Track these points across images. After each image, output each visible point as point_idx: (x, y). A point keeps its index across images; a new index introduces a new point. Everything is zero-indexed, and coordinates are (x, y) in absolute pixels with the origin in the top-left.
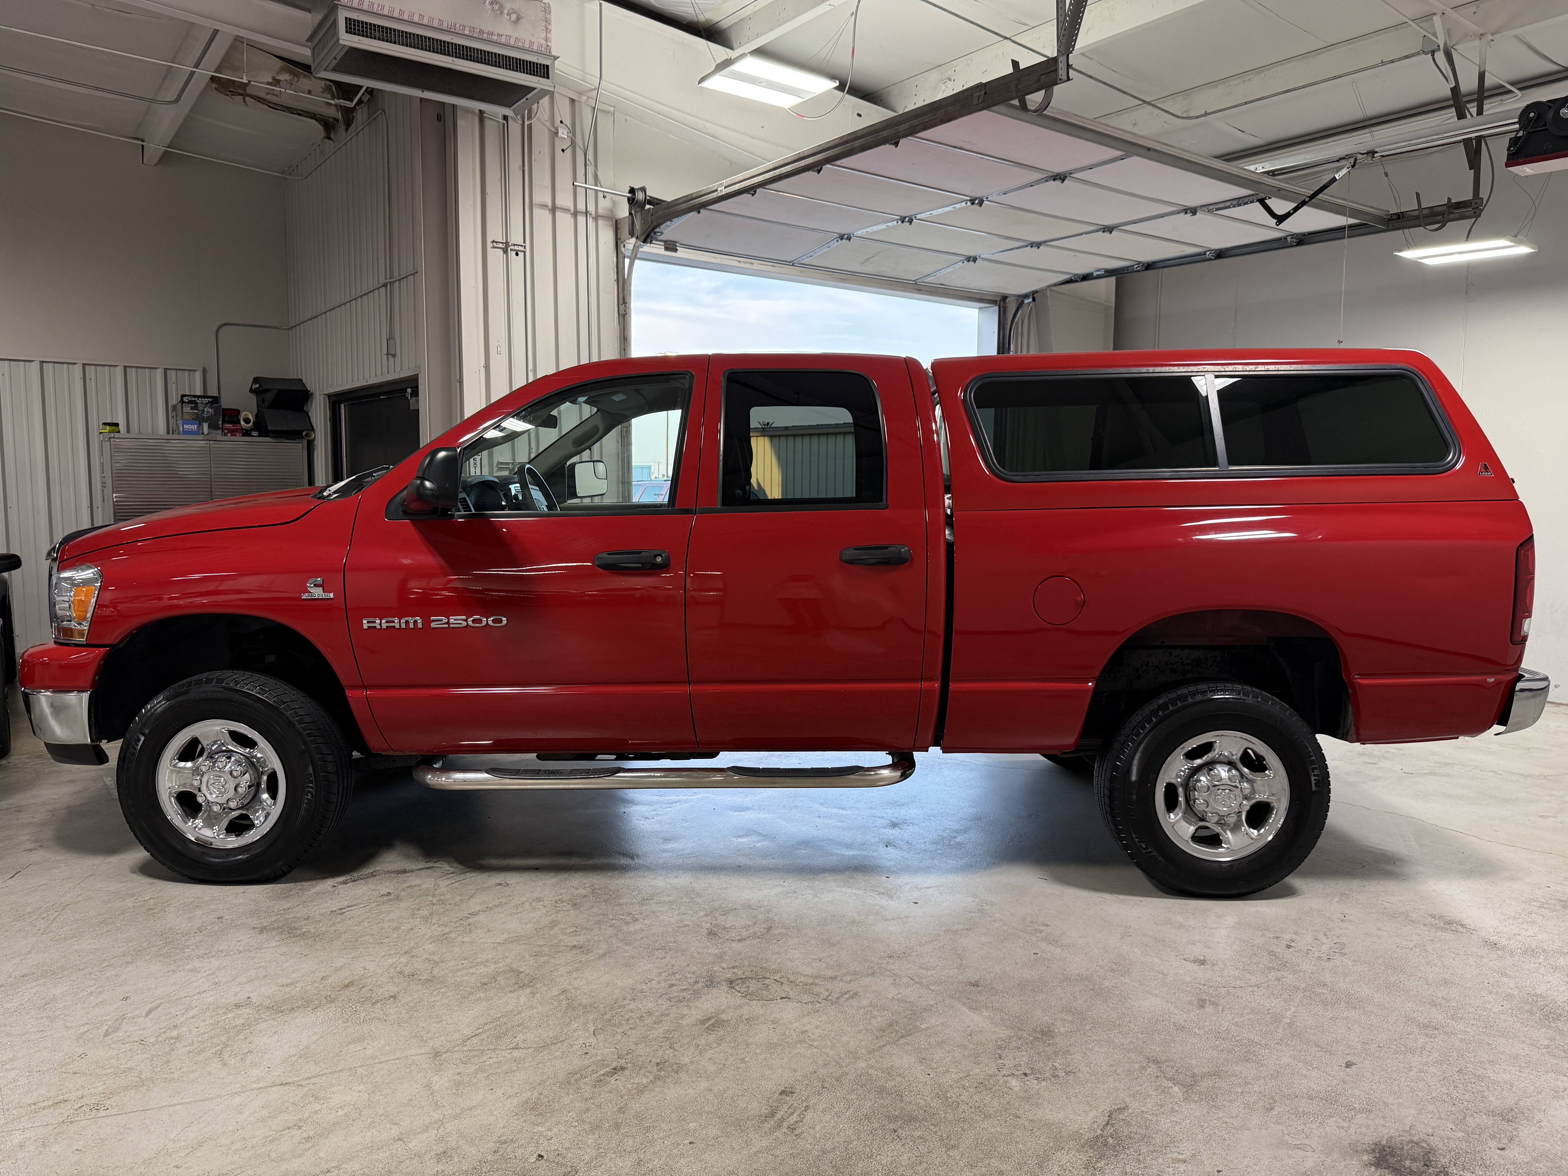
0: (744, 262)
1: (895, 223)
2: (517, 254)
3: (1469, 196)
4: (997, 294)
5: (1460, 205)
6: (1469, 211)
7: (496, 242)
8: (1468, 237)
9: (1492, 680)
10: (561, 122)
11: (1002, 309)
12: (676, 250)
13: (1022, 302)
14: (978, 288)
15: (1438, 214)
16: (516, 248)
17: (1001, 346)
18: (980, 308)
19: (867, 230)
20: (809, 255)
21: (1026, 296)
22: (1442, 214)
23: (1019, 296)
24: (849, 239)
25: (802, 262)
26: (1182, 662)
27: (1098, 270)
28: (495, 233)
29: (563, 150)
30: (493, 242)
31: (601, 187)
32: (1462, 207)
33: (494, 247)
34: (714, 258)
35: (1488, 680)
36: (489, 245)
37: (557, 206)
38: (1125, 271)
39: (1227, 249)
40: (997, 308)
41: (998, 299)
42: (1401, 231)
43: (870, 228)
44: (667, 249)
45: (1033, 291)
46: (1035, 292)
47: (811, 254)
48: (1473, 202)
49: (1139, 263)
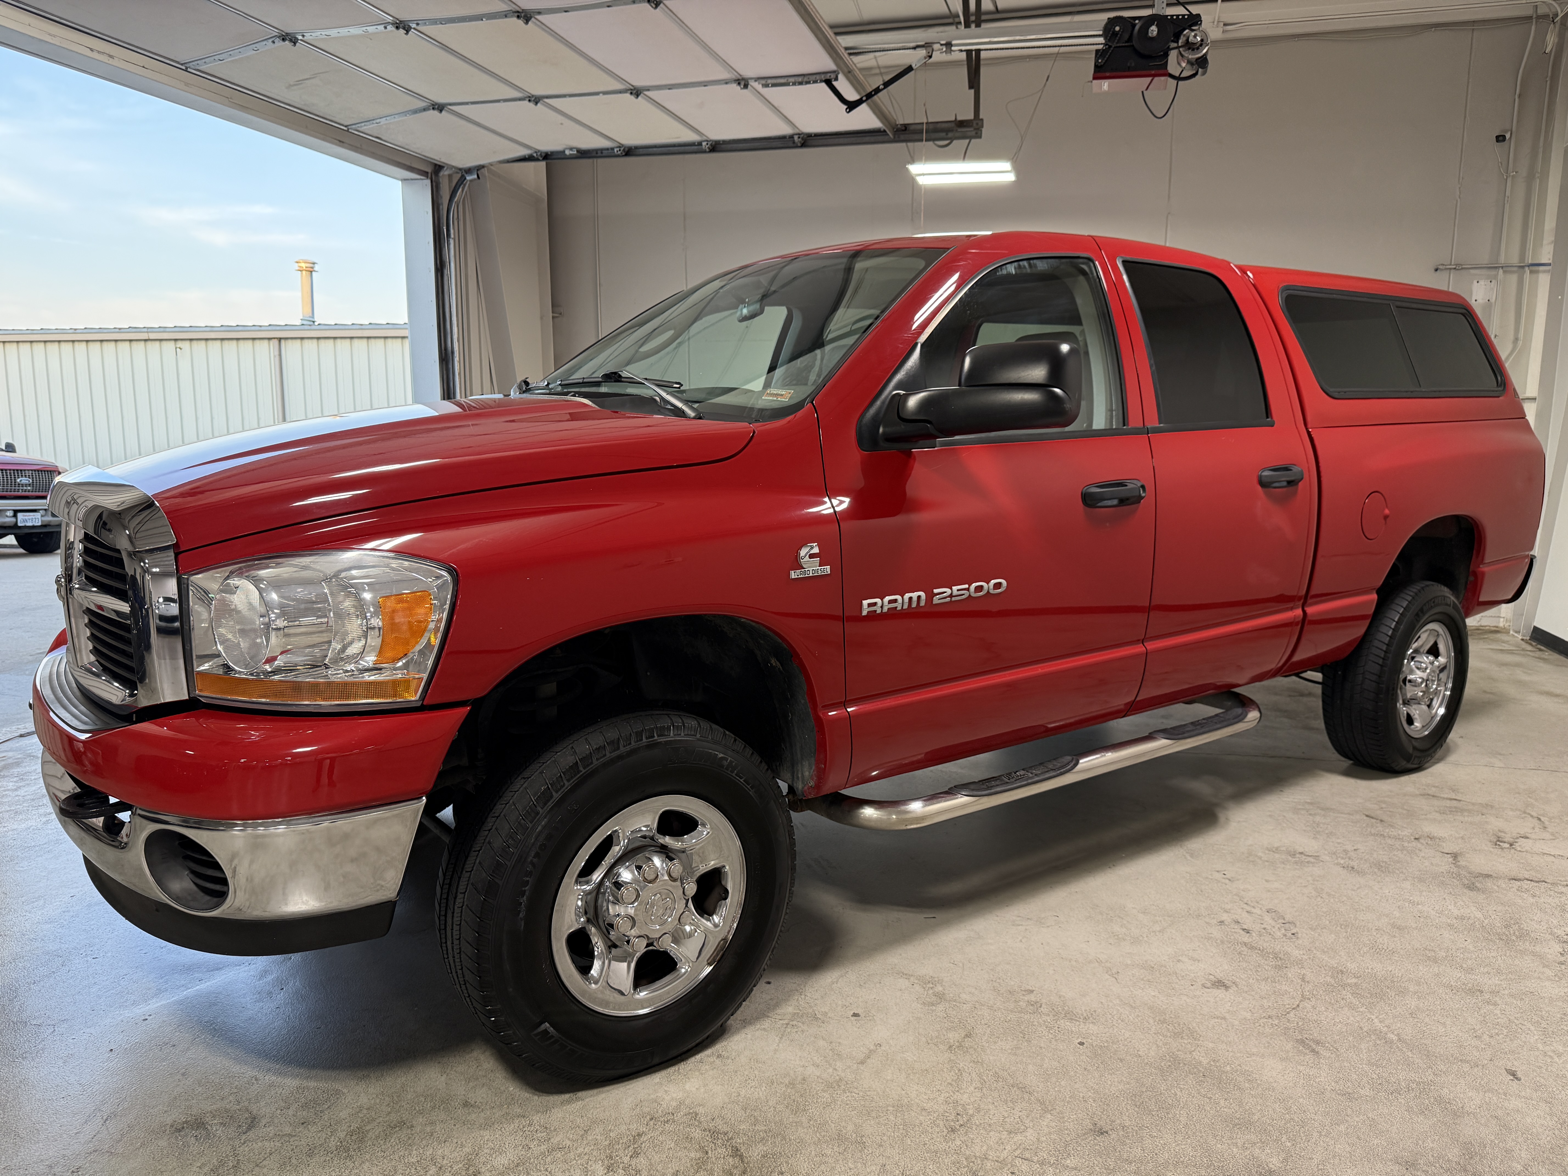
1: (381, 27)
3: (970, 116)
4: (432, 163)
5: (961, 124)
6: (970, 131)
8: (965, 156)
11: (434, 184)
13: (463, 179)
14: (419, 151)
15: (942, 130)
18: (404, 180)
19: (328, 32)
20: (217, 58)
21: (469, 171)
22: (947, 131)
23: (460, 169)
24: (294, 41)
25: (200, 68)
27: (571, 149)
32: (965, 126)
38: (599, 154)
39: (725, 142)
40: (428, 182)
41: (429, 168)
42: (904, 144)
43: (336, 31)
45: (480, 165)
46: (480, 168)
47: (221, 57)
48: (975, 122)
49: (620, 146)
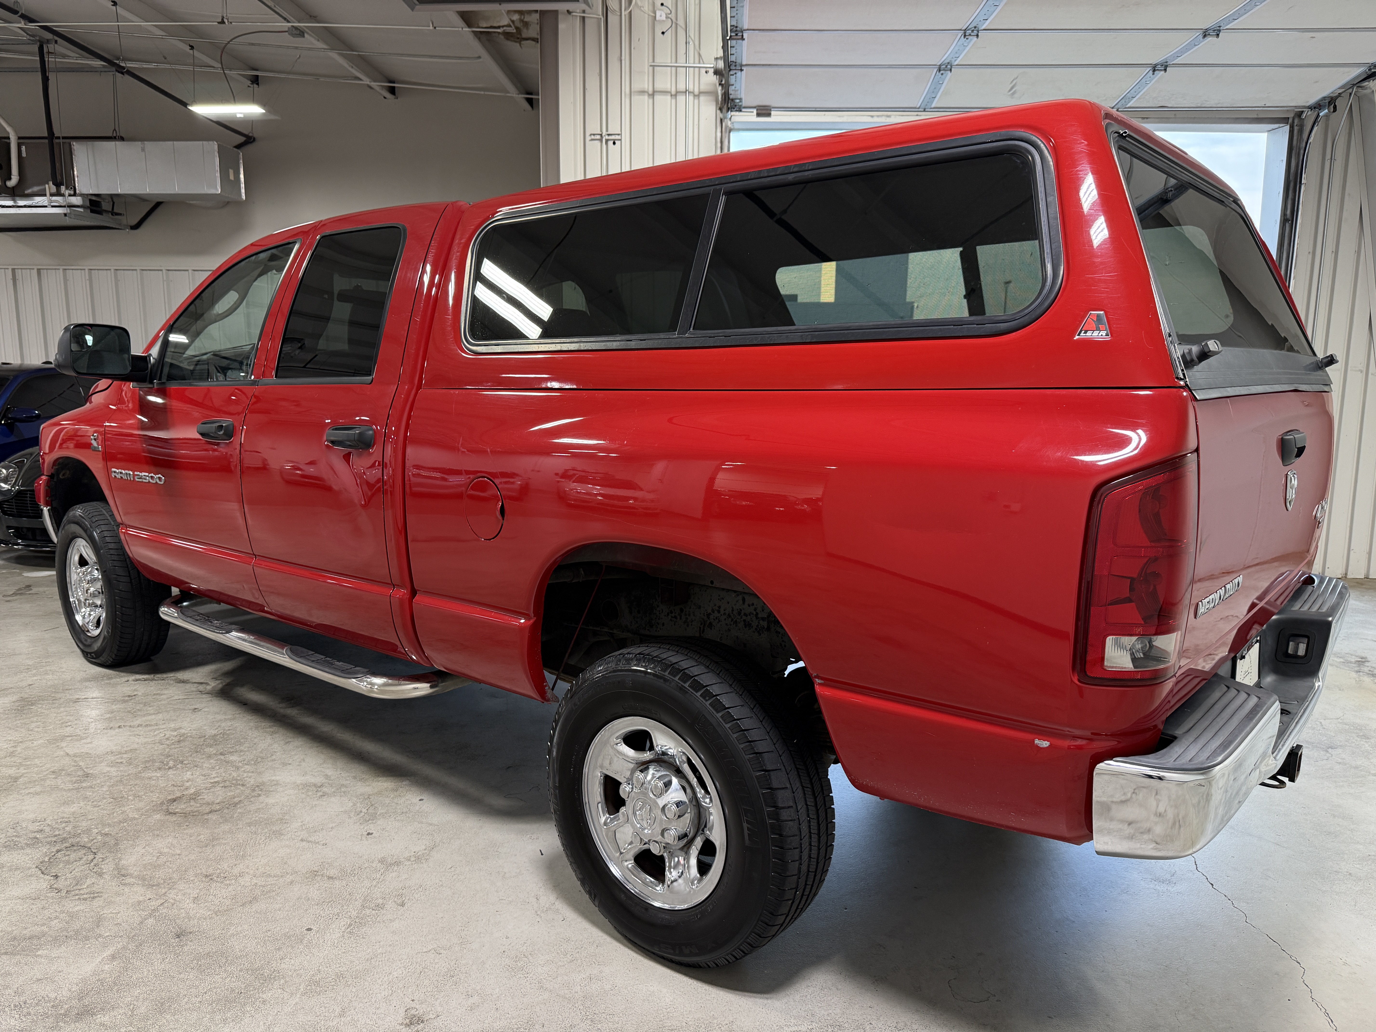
0: (878, 116)
2: (614, 143)
4: (1288, 109)
7: (594, 135)
9: (1045, 744)
10: (662, 4)
11: (1296, 128)
12: (769, 115)
16: (613, 137)
17: (1292, 178)
20: (930, 97)
26: (757, 614)
28: (593, 127)
29: (663, 33)
30: (591, 135)
31: (704, 63)
33: (592, 140)
34: (840, 116)
35: (1037, 741)
36: (588, 138)
37: (655, 90)
40: (1287, 128)
41: (1291, 115)
44: (759, 115)
47: (932, 95)
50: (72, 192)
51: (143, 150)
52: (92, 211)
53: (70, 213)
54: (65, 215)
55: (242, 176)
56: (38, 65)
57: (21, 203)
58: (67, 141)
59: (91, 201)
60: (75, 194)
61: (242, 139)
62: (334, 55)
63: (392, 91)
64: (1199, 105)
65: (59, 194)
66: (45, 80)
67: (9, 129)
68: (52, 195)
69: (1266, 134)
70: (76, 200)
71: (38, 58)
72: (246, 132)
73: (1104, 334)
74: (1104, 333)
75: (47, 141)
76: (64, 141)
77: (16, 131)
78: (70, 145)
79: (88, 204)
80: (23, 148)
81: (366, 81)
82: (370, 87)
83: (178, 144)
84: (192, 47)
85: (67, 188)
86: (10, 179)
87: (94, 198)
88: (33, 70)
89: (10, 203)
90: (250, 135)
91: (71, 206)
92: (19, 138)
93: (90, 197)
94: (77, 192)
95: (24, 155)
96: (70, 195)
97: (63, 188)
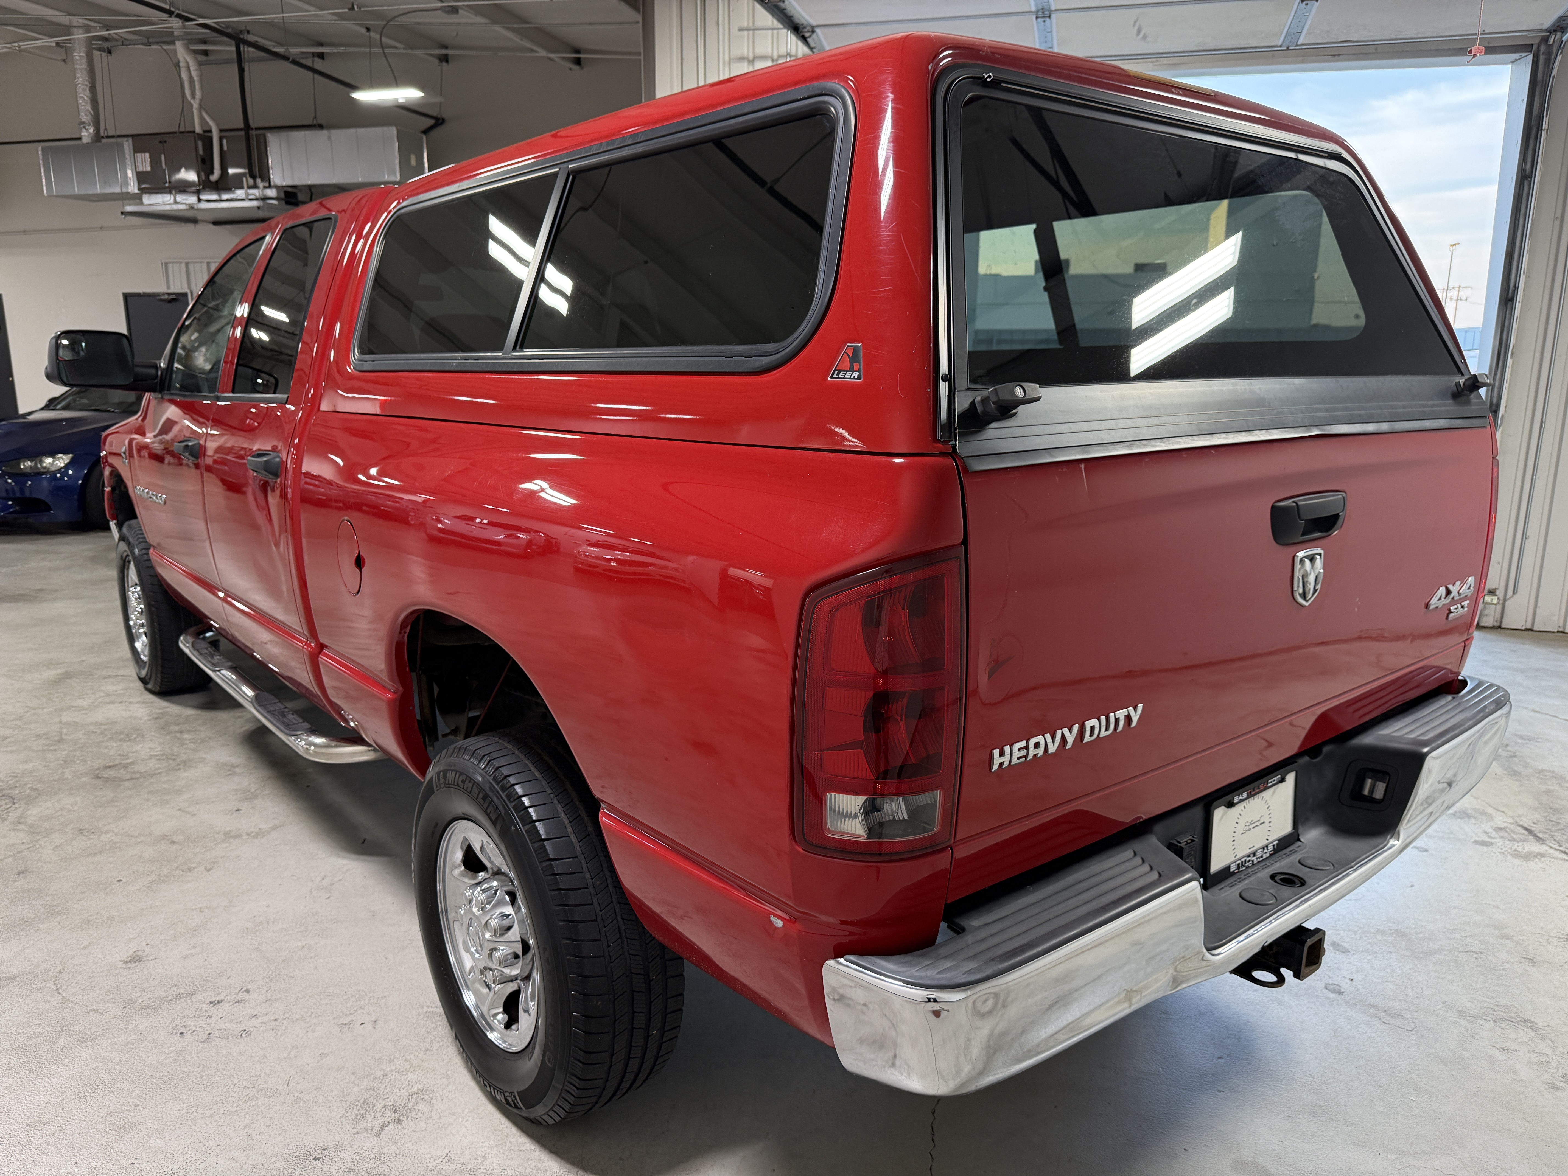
11: (1542, 58)
17: (1534, 122)
18: (1512, 62)
50: (267, 184)
51: (329, 138)
52: (287, 203)
53: (263, 207)
54: (259, 208)
55: (426, 160)
56: (235, 56)
57: (225, 196)
58: (262, 132)
59: (286, 193)
60: (270, 187)
61: (431, 122)
62: (498, 28)
63: (578, 62)
64: (1393, 37)
65: (255, 186)
66: (241, 71)
67: (211, 123)
68: (249, 187)
69: (1510, 66)
70: (271, 193)
71: (234, 49)
72: (434, 114)
73: (856, 377)
74: (856, 375)
75: (243, 133)
76: (258, 132)
77: (217, 125)
78: (265, 137)
79: (282, 195)
80: (225, 142)
81: (543, 53)
82: (551, 59)
83: (361, 131)
84: (368, 30)
85: (262, 180)
86: (212, 173)
87: (289, 190)
88: (228, 62)
89: (214, 197)
90: (439, 116)
91: (265, 199)
92: (221, 131)
93: (285, 189)
94: (272, 184)
95: (225, 148)
96: (265, 187)
97: (259, 180)
